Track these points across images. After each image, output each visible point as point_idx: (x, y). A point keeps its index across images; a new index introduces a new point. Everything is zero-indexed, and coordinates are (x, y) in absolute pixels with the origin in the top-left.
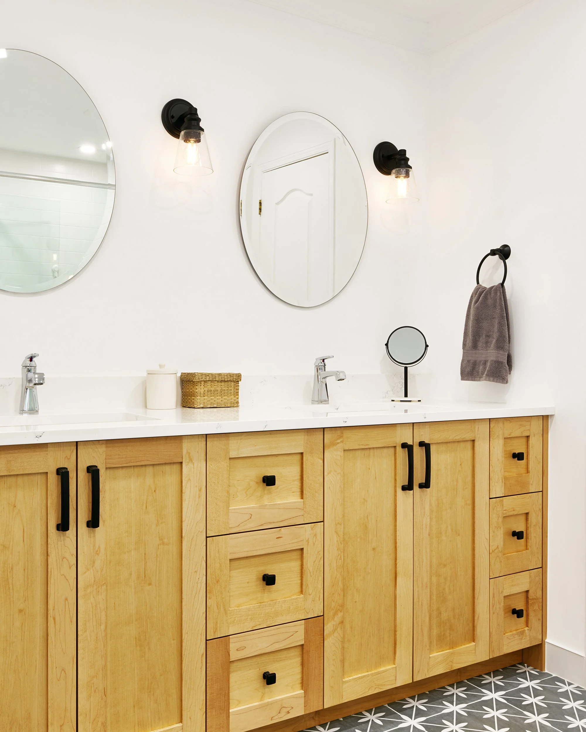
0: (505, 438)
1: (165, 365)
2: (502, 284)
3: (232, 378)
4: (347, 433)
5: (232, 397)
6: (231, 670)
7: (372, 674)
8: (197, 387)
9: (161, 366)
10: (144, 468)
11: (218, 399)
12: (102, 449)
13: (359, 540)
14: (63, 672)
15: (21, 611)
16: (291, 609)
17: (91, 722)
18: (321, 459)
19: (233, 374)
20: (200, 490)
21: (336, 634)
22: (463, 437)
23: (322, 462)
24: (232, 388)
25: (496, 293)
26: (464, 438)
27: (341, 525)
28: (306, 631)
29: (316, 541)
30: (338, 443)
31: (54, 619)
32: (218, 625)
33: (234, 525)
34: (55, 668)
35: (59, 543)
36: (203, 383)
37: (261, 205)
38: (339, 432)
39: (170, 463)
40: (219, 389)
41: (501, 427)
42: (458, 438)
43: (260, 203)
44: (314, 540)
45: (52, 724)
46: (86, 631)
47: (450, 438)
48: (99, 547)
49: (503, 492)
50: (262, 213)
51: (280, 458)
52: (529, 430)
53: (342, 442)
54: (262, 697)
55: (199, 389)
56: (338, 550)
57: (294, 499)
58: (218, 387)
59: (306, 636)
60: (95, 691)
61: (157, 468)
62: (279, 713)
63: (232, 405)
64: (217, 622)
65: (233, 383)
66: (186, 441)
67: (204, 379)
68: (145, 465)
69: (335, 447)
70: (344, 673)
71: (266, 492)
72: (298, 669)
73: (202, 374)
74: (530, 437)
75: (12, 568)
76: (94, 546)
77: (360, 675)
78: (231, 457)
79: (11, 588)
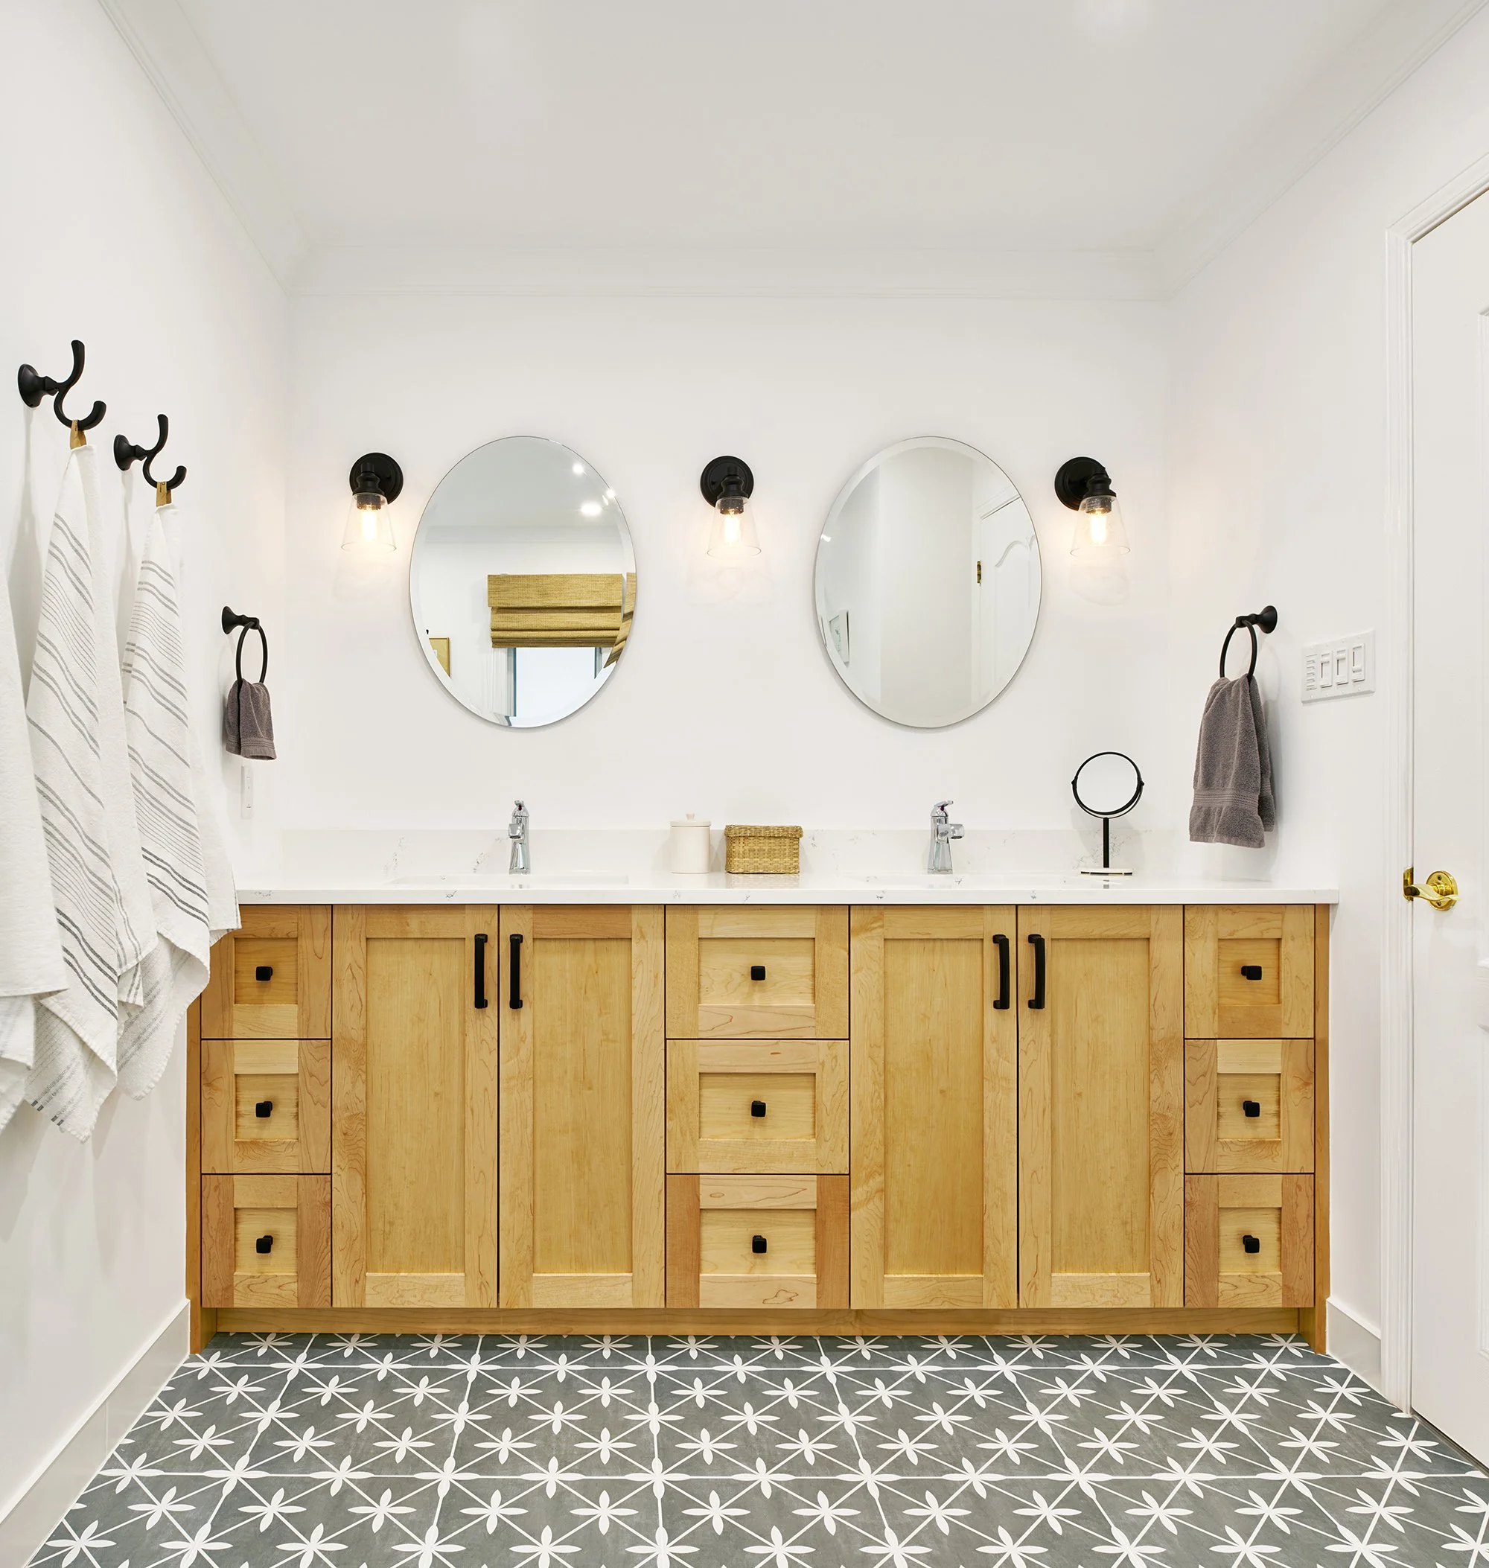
0: (1219, 939)
1: (694, 815)
2: (1250, 677)
3: (785, 833)
4: (888, 915)
5: (787, 859)
6: (704, 1221)
7: (937, 1279)
8: (734, 845)
9: (688, 816)
10: (582, 943)
11: (765, 862)
12: (528, 915)
13: (914, 1074)
14: (482, 1174)
15: (436, 1094)
16: (795, 1156)
17: (515, 1242)
18: (845, 949)
19: (788, 828)
20: (656, 977)
21: (871, 1206)
22: (1121, 933)
23: (847, 953)
24: (787, 847)
25: (1238, 692)
26: (1125, 934)
27: (880, 1047)
28: (820, 1191)
29: (836, 1066)
30: (875, 928)
31: (472, 1110)
32: (683, 1157)
33: (704, 1028)
34: (472, 1168)
35: (478, 1021)
36: (742, 839)
37: (980, 569)
38: (875, 912)
39: (617, 939)
40: (766, 848)
41: (1210, 921)
42: (1111, 933)
43: (979, 567)
44: (833, 1065)
45: (469, 1233)
46: (508, 1131)
47: (1094, 933)
48: (525, 1033)
49: (1216, 1031)
50: (982, 581)
51: (778, 943)
52: (1278, 928)
53: (882, 927)
54: (751, 1270)
55: (737, 848)
56: (874, 1083)
57: (805, 1002)
58: (765, 845)
59: (820, 1197)
60: (519, 1206)
61: (600, 944)
62: (776, 1296)
63: (787, 871)
64: (681, 1153)
65: (787, 840)
66: (637, 911)
67: (742, 834)
68: (584, 939)
69: (869, 934)
70: (886, 1267)
71: (757, 988)
72: (810, 1244)
73: (741, 828)
74: (1283, 941)
75: (427, 1044)
76: (519, 1030)
77: (915, 1276)
78: (700, 937)
79: (426, 1066)
